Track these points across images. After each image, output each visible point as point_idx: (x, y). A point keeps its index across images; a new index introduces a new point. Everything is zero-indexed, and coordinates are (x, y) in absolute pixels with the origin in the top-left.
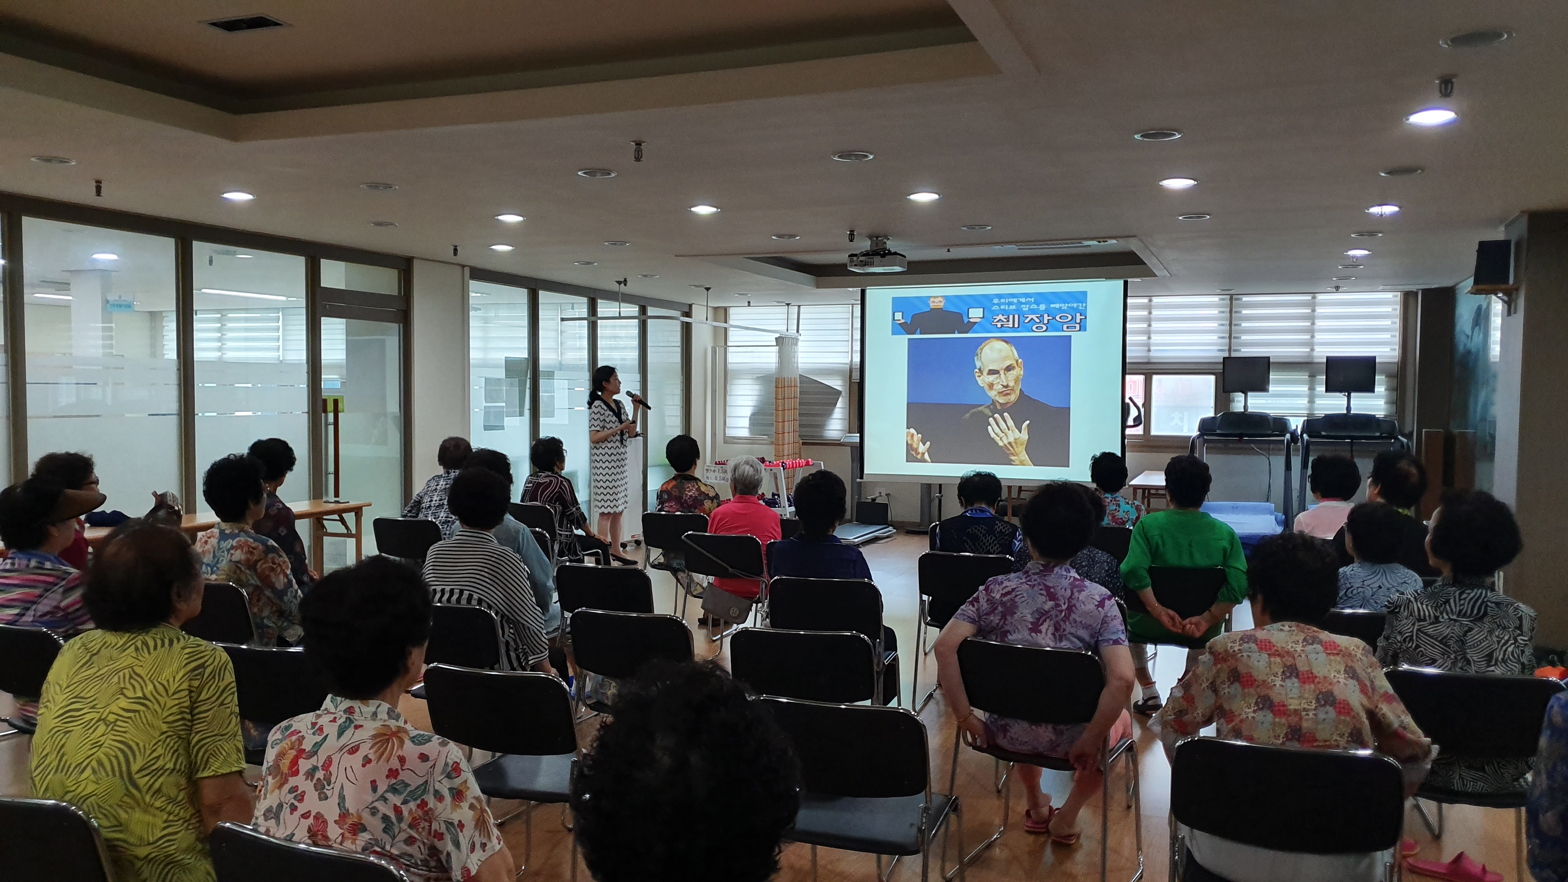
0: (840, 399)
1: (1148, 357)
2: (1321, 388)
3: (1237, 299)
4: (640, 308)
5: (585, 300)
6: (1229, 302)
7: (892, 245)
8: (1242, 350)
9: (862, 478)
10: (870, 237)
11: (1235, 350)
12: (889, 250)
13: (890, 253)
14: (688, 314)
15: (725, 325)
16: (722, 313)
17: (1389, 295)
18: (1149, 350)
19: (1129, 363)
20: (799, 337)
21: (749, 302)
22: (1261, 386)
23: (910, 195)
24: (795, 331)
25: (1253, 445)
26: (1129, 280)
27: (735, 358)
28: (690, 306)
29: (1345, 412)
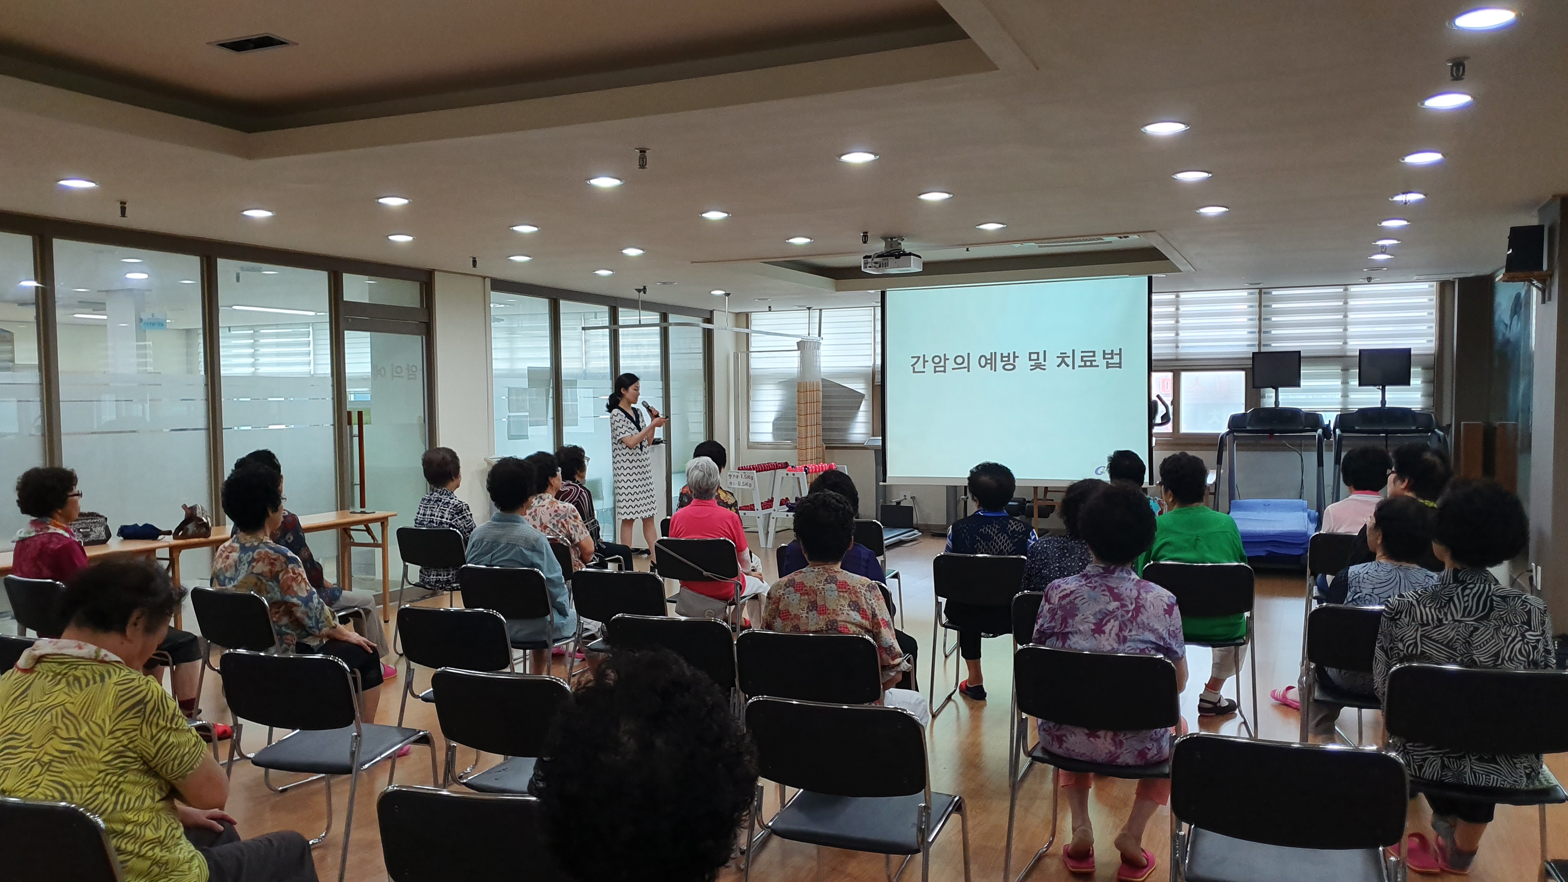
0: (863, 403)
1: (1177, 354)
2: (1355, 382)
3: (1265, 293)
4: (661, 316)
5: (606, 309)
6: (1258, 296)
7: (906, 246)
8: (1273, 345)
9: (885, 481)
10: (885, 238)
11: (1265, 345)
12: (904, 251)
13: (905, 254)
14: (709, 321)
15: (746, 331)
16: (744, 319)
17: (1425, 286)
18: (1177, 347)
19: (1155, 360)
20: (821, 341)
21: (770, 307)
22: (1294, 381)
23: (920, 195)
24: (817, 335)
25: (1284, 442)
26: (1154, 276)
27: (758, 363)
28: (712, 312)
29: (1380, 406)
